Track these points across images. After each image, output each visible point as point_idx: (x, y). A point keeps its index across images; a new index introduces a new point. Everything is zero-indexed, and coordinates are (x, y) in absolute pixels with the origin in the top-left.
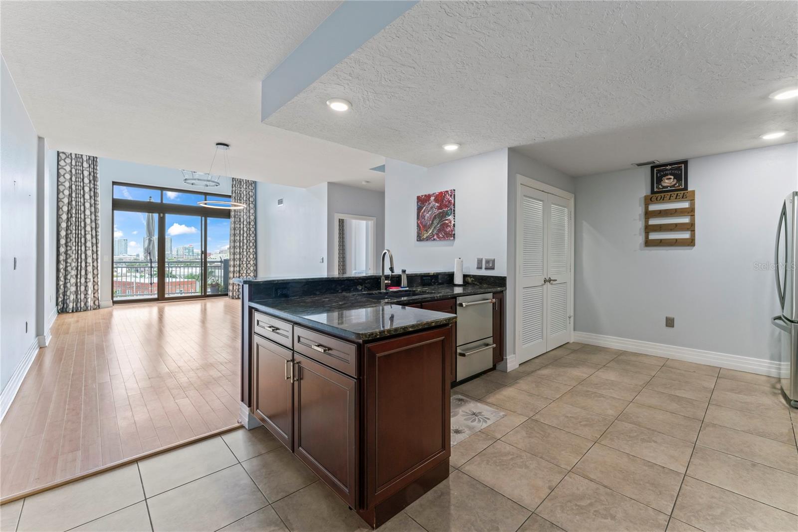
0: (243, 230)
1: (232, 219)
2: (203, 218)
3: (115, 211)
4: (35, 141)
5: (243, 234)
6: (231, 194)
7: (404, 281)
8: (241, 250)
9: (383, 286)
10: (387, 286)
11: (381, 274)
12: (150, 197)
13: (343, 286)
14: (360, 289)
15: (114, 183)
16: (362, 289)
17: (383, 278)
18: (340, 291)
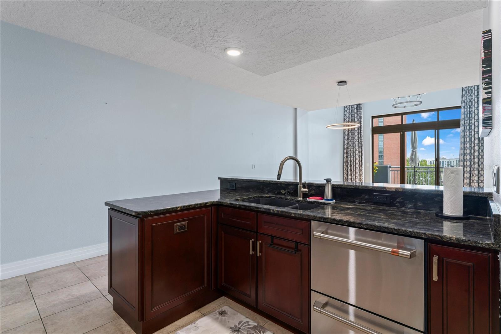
0: (474, 137)
1: (462, 128)
2: (437, 130)
3: (374, 135)
4: (292, 112)
5: (474, 141)
6: (461, 105)
7: (329, 193)
8: (472, 157)
9: (300, 194)
10: (305, 195)
11: (298, 181)
12: (414, 120)
13: (269, 188)
14: (283, 193)
15: (373, 117)
16: (285, 193)
17: (301, 185)
18: (266, 192)
